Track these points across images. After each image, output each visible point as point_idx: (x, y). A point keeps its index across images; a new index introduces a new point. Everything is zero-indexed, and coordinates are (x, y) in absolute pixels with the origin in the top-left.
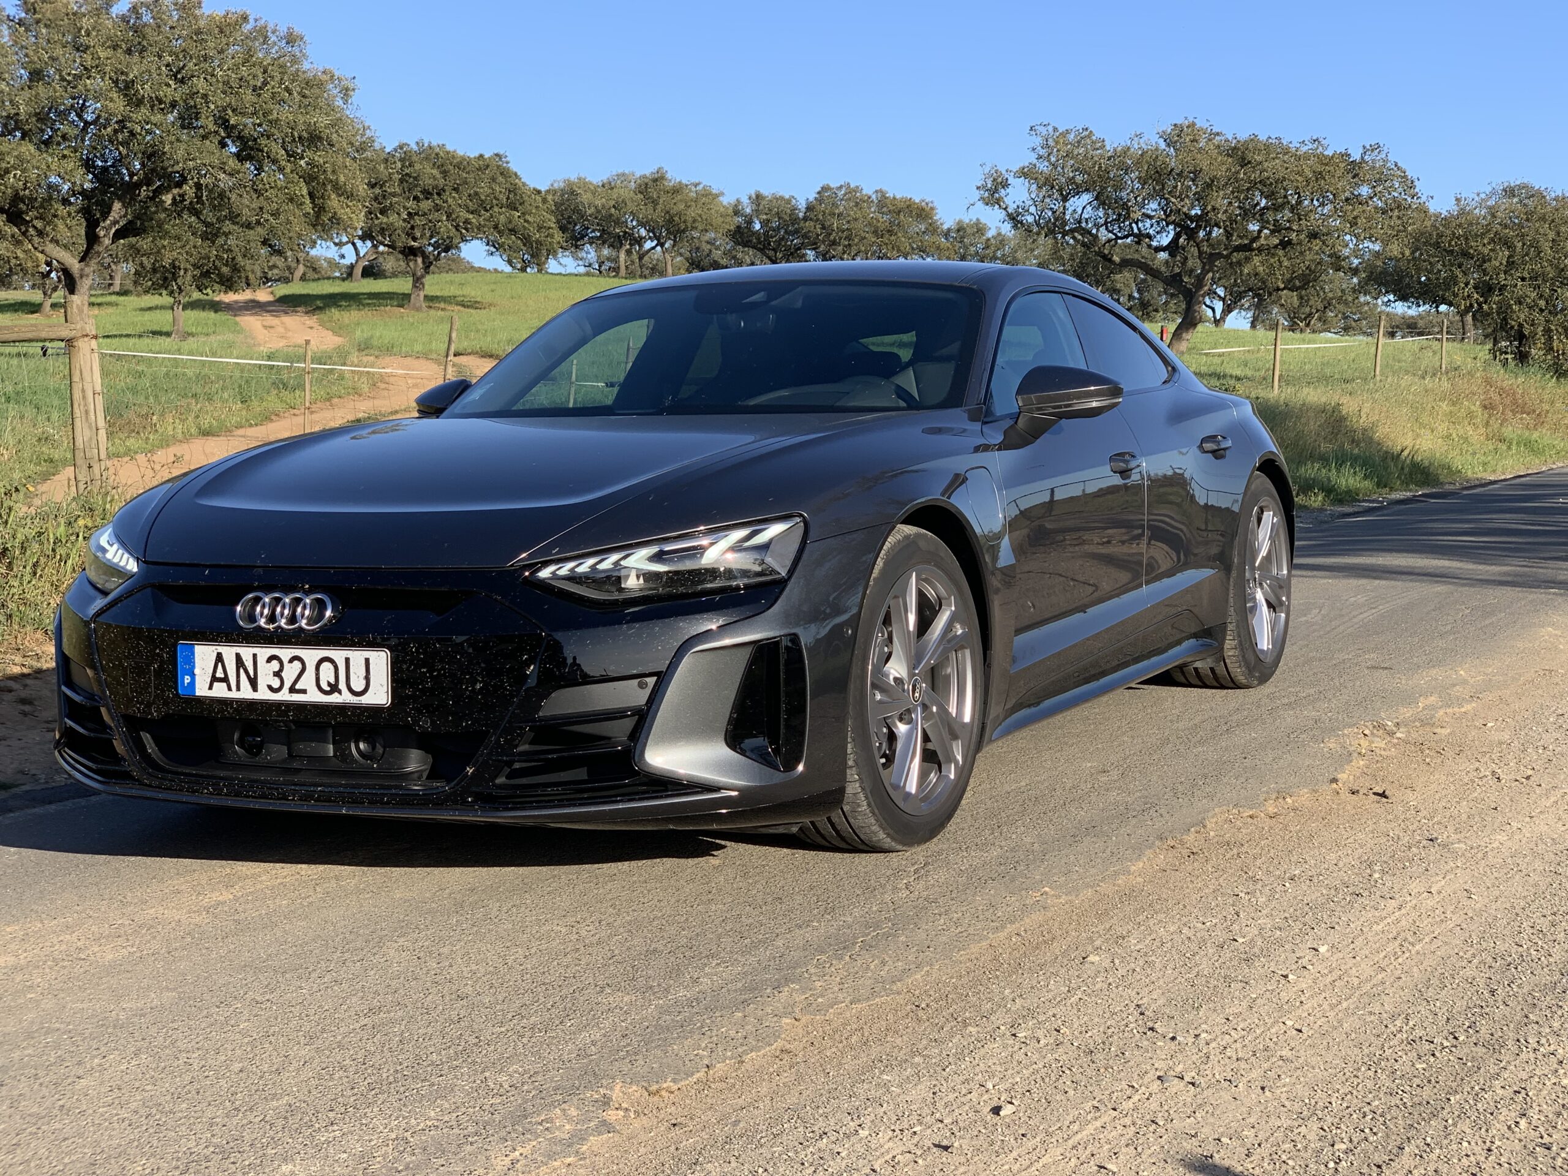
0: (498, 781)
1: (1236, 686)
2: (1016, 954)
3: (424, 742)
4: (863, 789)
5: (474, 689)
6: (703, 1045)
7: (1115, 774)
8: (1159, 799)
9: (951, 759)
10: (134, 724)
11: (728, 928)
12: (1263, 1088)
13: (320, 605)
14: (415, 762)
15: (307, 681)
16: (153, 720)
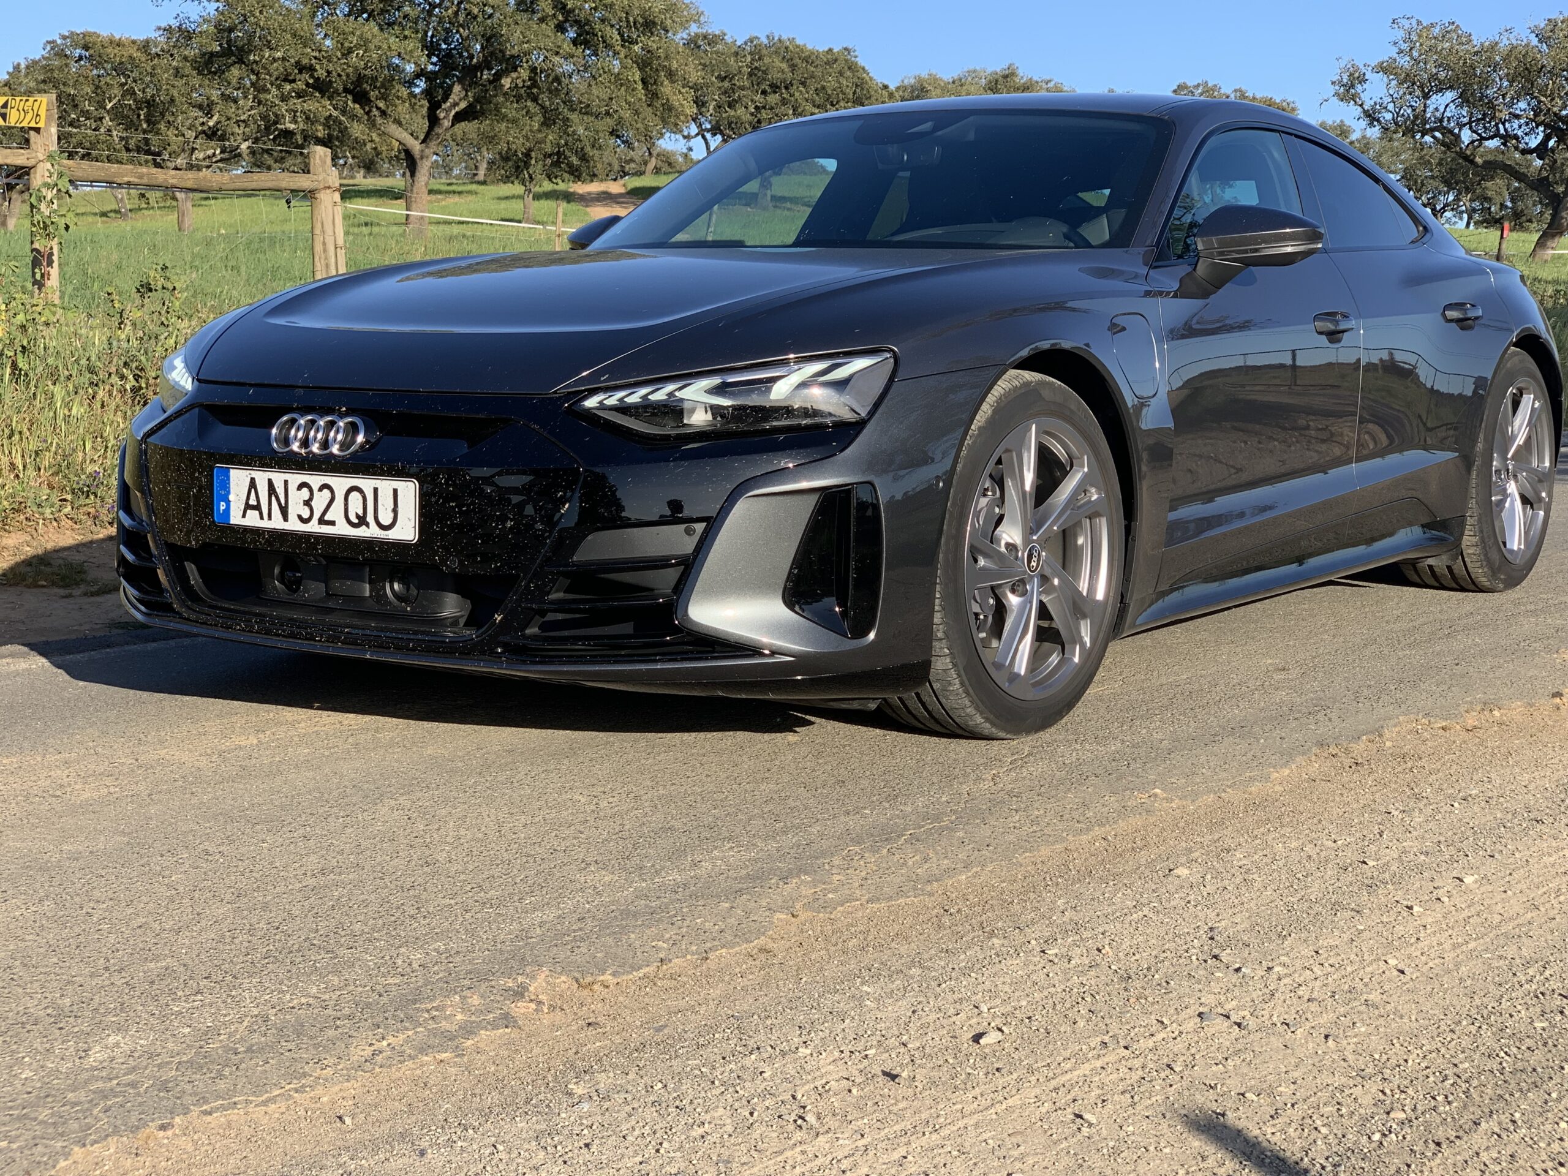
0: (528, 631)
1: (1479, 589)
2: (1093, 860)
3: (461, 585)
4: (955, 665)
5: (504, 527)
6: (668, 936)
7: (1294, 673)
8: (1334, 703)
9: (1077, 639)
10: (177, 554)
11: (766, 810)
12: (1326, 1037)
13: (353, 428)
14: (451, 606)
15: (336, 513)
16: (191, 549)
